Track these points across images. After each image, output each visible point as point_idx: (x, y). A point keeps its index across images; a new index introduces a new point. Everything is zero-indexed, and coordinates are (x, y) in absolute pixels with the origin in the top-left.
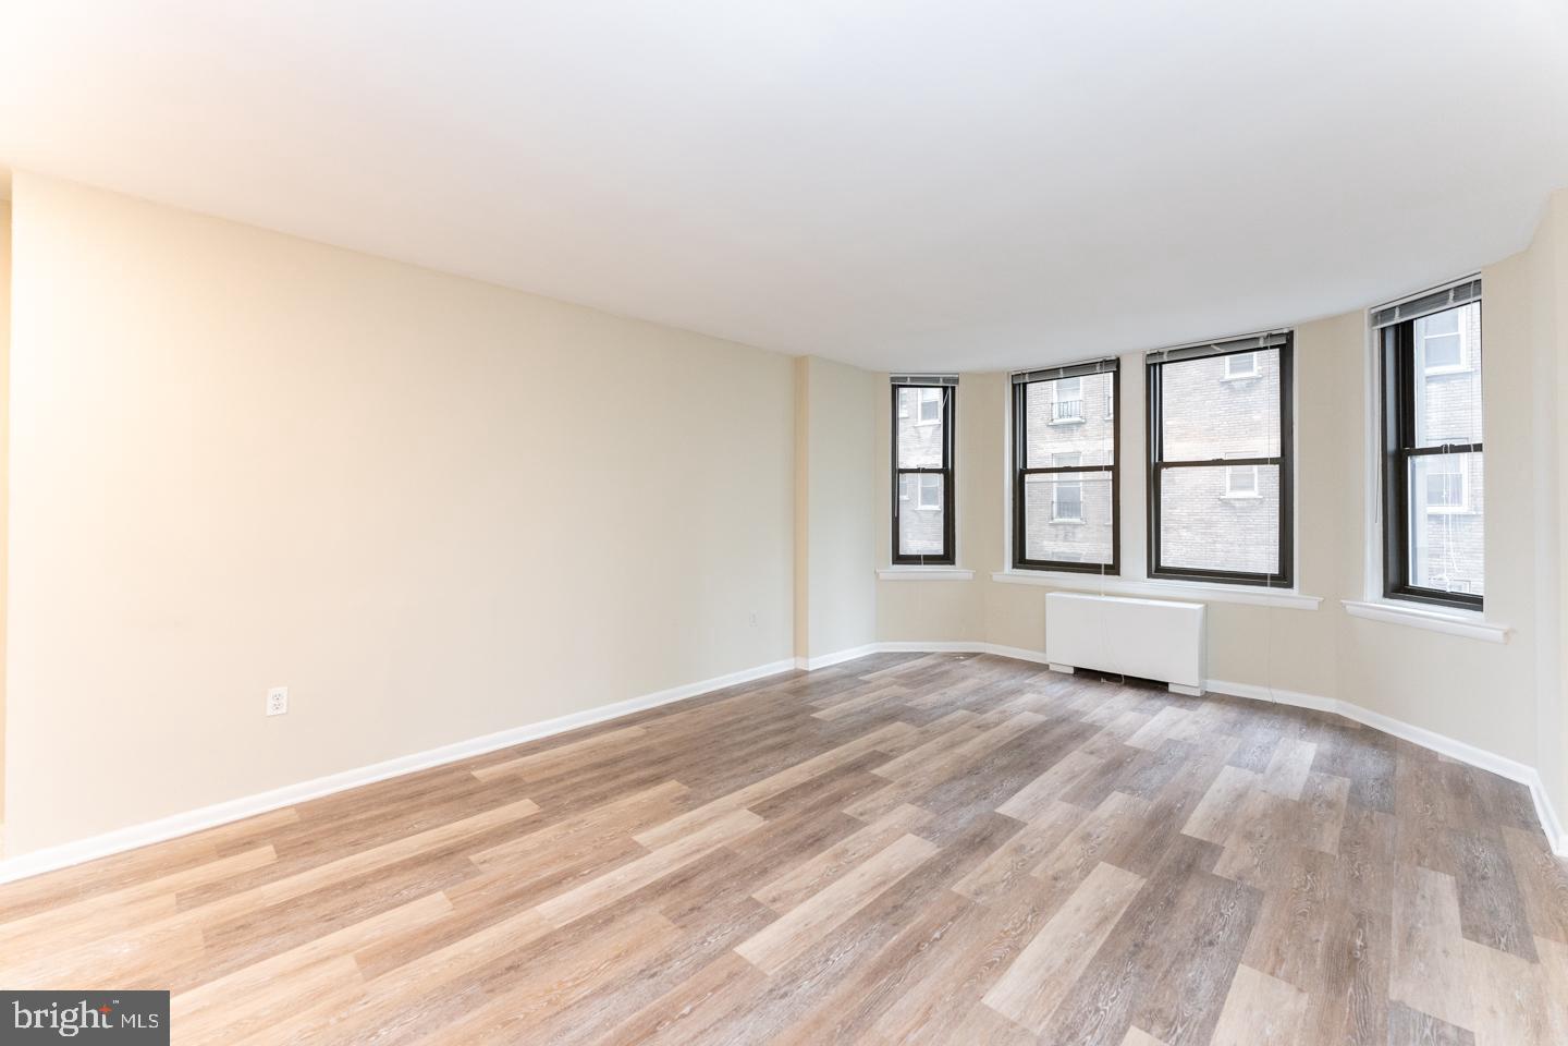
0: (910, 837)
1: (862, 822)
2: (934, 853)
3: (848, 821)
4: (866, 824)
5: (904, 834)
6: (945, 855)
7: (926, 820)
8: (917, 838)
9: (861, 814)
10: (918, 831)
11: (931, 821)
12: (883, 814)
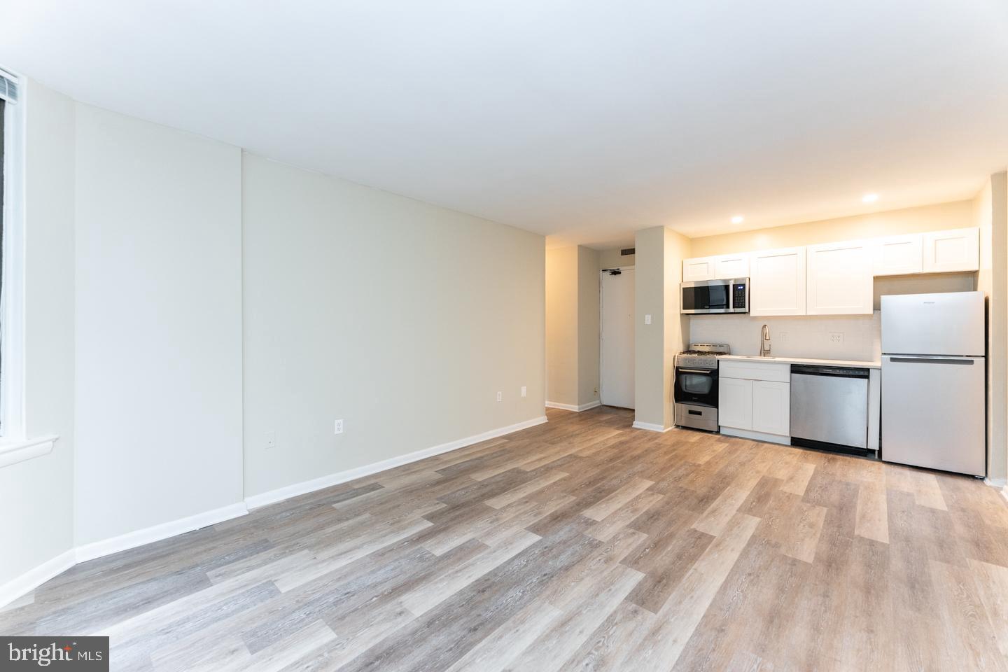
0: (599, 519)
1: (631, 528)
2: (585, 511)
3: (640, 528)
4: (627, 526)
5: (603, 520)
6: (580, 510)
7: (590, 530)
8: (595, 519)
9: (634, 533)
10: (594, 523)
11: (587, 529)
12: (619, 533)
